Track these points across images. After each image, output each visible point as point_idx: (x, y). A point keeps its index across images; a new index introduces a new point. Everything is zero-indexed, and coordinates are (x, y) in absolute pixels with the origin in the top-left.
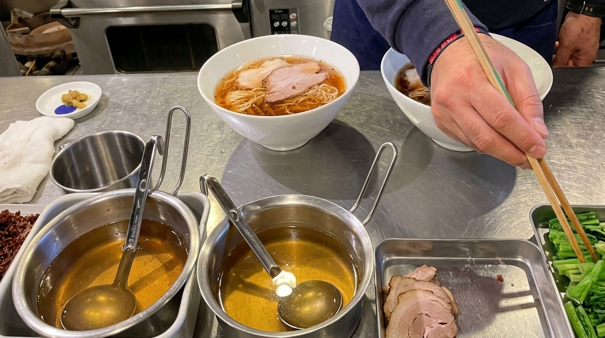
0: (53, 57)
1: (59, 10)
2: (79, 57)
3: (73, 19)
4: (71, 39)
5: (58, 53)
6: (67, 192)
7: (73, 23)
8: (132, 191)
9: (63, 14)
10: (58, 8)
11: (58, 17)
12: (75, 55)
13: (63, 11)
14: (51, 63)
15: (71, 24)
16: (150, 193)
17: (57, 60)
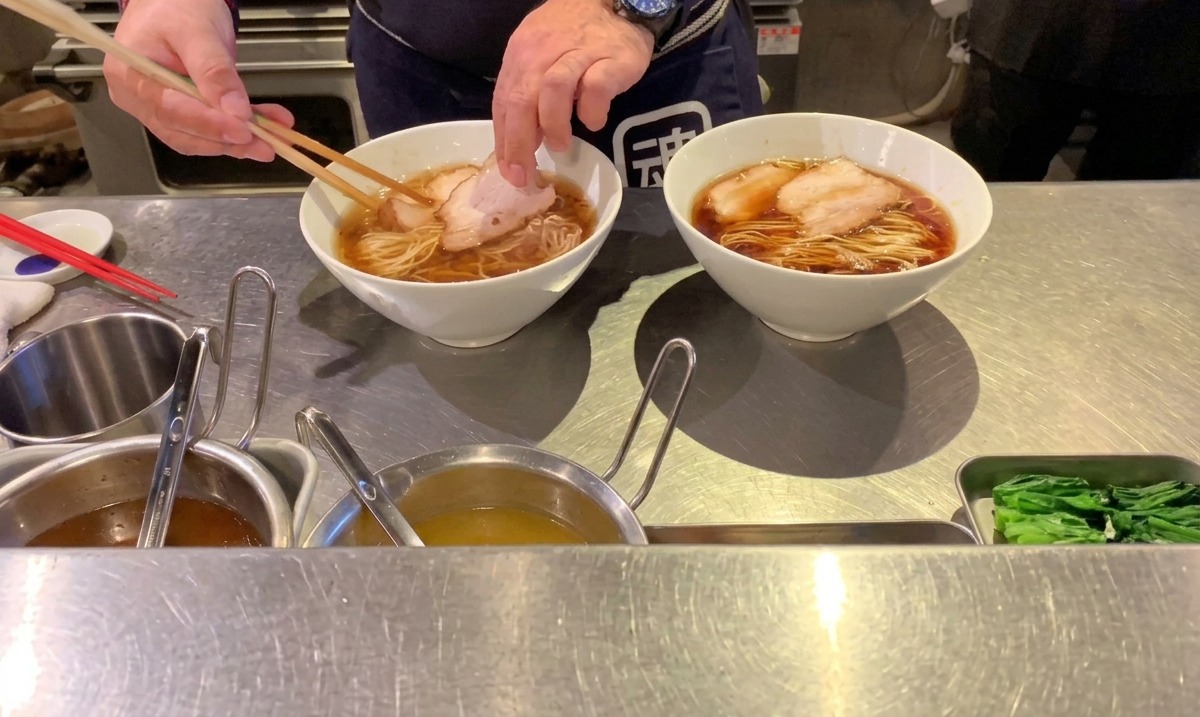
0: (42, 155)
1: (49, 68)
2: (90, 156)
3: (78, 85)
4: (73, 124)
5: (49, 149)
6: (18, 444)
7: (77, 91)
8: (155, 440)
9: (58, 75)
10: (47, 64)
11: (48, 81)
12: (81, 152)
13: (57, 69)
14: (36, 168)
15: (72, 93)
16: (190, 444)
17: (49, 161)
